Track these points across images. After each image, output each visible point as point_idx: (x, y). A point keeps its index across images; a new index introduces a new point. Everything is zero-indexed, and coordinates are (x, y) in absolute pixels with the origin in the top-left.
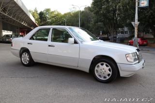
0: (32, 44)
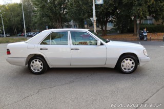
0: (47, 49)
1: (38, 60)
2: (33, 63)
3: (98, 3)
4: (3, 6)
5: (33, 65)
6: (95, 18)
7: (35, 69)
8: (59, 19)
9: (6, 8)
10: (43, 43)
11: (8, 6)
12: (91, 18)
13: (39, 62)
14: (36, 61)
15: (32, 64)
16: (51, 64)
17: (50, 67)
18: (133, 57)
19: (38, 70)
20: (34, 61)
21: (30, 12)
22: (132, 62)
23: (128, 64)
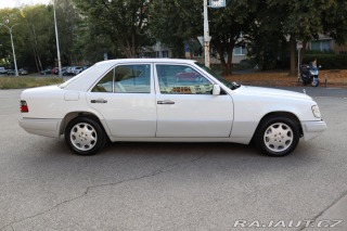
0: (105, 102)
1: (86, 125)
2: (76, 130)
3: (215, 5)
4: (15, 10)
5: (76, 134)
6: (207, 37)
7: (78, 144)
8: (130, 40)
9: (19, 15)
10: (97, 89)
11: (24, 11)
12: (199, 38)
13: (89, 128)
14: (82, 126)
15: (72, 133)
16: (115, 134)
17: (113, 139)
18: (290, 121)
19: (87, 146)
20: (77, 126)
21: (70, 24)
22: (286, 131)
23: (278, 135)
